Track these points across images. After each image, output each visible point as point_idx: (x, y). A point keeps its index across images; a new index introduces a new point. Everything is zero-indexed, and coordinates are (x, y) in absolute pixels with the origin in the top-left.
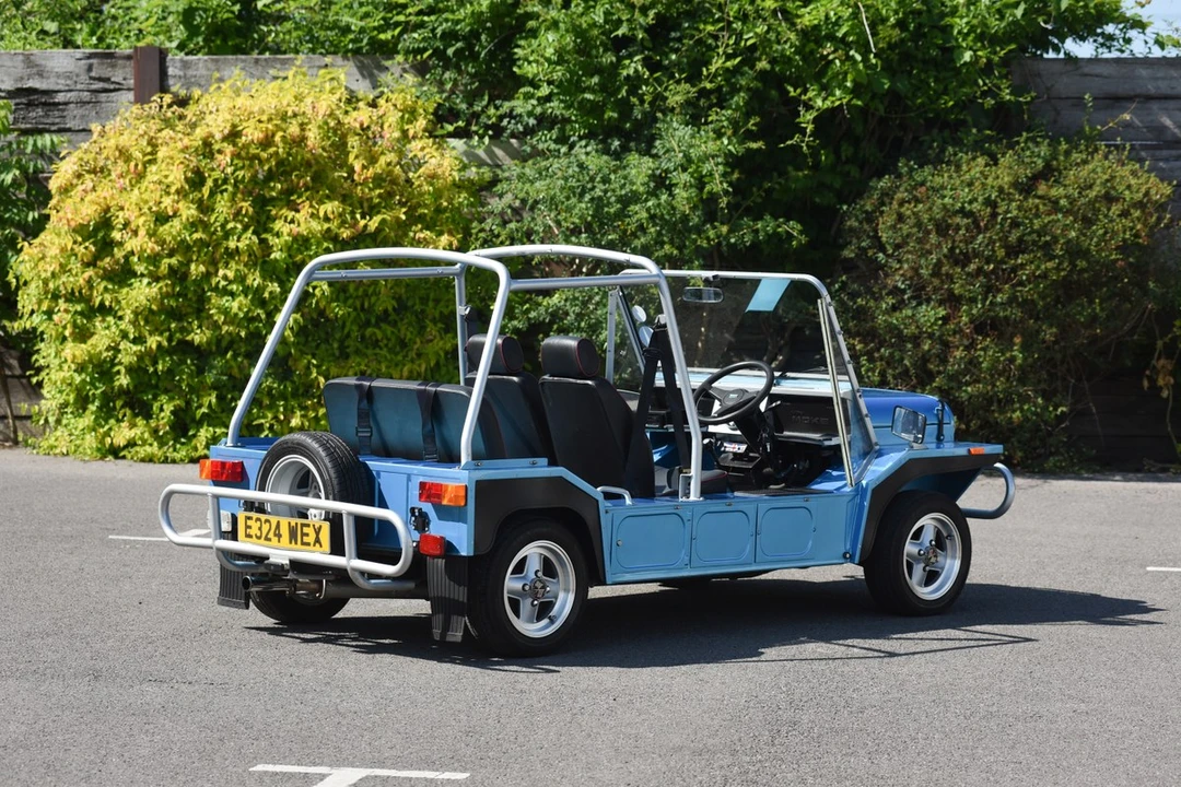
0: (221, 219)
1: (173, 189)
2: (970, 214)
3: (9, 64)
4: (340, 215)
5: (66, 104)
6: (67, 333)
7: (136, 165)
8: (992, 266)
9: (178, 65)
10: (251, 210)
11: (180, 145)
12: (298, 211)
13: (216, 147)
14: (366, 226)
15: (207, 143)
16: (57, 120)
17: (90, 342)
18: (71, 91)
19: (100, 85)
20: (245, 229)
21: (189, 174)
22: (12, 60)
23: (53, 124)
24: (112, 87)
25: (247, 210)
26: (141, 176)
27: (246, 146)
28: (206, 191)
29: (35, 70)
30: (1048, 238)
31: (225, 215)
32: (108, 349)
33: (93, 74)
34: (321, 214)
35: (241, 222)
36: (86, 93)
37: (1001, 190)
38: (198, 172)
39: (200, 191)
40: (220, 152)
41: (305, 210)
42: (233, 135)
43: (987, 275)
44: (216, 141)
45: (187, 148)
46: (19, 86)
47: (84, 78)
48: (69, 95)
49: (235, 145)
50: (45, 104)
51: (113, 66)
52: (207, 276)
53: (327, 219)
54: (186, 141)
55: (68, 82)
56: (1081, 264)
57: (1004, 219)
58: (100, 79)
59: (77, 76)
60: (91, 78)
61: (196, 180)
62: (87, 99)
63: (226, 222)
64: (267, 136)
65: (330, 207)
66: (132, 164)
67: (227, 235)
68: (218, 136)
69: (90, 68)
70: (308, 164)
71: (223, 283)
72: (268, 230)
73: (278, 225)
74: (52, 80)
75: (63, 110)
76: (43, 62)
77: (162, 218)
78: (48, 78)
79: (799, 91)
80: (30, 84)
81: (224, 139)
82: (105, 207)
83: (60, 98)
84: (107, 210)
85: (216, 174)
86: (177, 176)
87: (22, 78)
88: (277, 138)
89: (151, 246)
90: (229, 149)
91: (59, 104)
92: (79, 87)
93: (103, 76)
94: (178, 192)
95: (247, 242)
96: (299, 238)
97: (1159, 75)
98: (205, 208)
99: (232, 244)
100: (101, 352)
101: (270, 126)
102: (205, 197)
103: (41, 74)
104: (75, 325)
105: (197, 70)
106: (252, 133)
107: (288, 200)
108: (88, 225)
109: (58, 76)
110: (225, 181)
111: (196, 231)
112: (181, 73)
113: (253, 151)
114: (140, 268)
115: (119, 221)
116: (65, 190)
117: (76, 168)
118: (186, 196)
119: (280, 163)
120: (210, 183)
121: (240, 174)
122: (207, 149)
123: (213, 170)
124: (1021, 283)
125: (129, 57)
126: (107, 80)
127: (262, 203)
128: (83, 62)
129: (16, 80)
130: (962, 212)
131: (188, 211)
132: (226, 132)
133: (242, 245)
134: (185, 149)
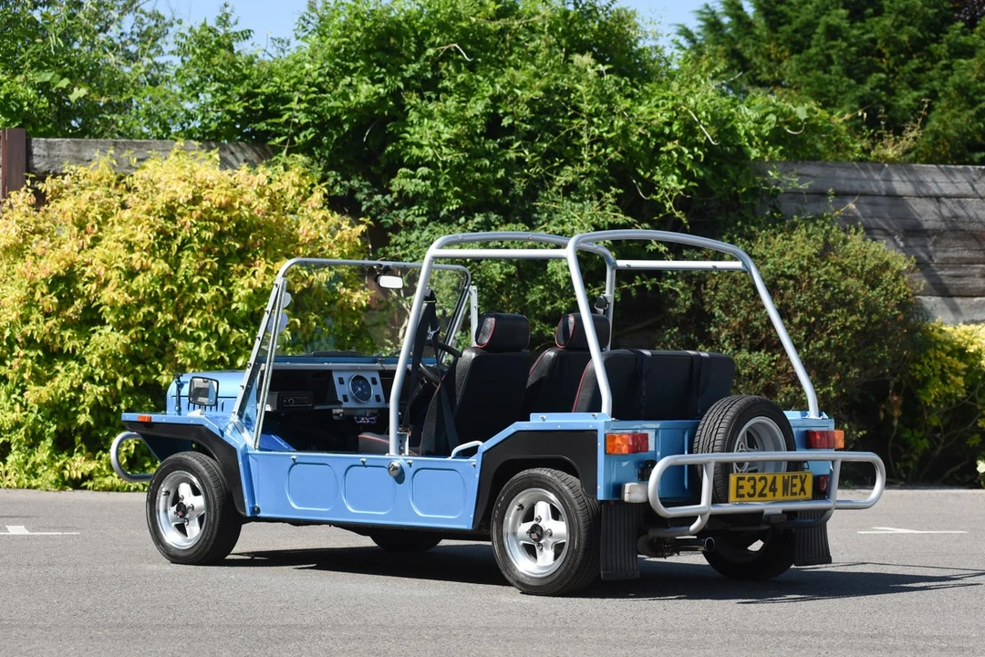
2: (791, 277)
6: (26, 376)
7: (93, 226)
8: (813, 319)
9: (43, 145)
10: (215, 265)
12: (255, 267)
13: (178, 211)
15: (170, 207)
17: (50, 384)
20: (211, 282)
25: (212, 265)
27: (208, 210)
28: (174, 248)
30: (852, 296)
32: (69, 391)
35: (206, 276)
37: (810, 259)
38: (163, 232)
40: (182, 215)
41: (261, 266)
42: (196, 200)
43: (807, 324)
44: (180, 205)
45: (149, 210)
52: (172, 324)
56: (875, 317)
57: (818, 282)
63: (192, 276)
67: (192, 289)
68: (182, 201)
71: (189, 330)
81: (188, 203)
82: (69, 263)
84: (72, 266)
85: (181, 234)
88: (237, 203)
89: (122, 298)
94: (146, 249)
95: (213, 293)
96: (257, 291)
97: (853, 176)
99: (199, 295)
100: (63, 394)
102: (174, 253)
104: (34, 370)
105: (59, 151)
106: (216, 198)
107: (243, 256)
110: (190, 239)
111: (165, 284)
112: (46, 153)
113: (215, 214)
114: (110, 318)
115: (85, 276)
118: (152, 253)
121: (204, 233)
122: (171, 213)
124: (834, 332)
130: (783, 275)
131: (159, 267)
132: (190, 197)
133: (207, 297)
134: (149, 212)
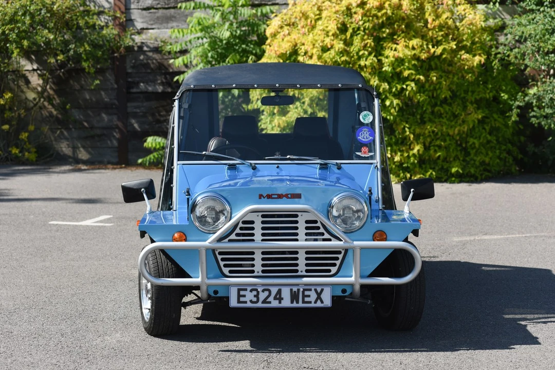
0: (356, 49)
1: (330, 34)
4: (421, 46)
7: (311, 21)
10: (373, 44)
11: (334, 10)
12: (397, 44)
13: (353, 11)
14: (435, 52)
15: (348, 9)
17: (287, 116)
20: (370, 54)
21: (339, 25)
23: (270, 1)
25: (370, 44)
26: (313, 27)
27: (369, 10)
28: (348, 34)
31: (358, 47)
34: (411, 46)
35: (367, 50)
38: (344, 24)
39: (345, 34)
40: (355, 13)
41: (402, 42)
42: (362, 4)
44: (353, 8)
45: (338, 11)
49: (363, 9)
53: (413, 48)
54: (337, 8)
61: (343, 29)
63: (360, 50)
64: (381, 4)
65: (415, 42)
66: (309, 21)
67: (359, 58)
68: (354, 5)
70: (403, 19)
72: (381, 55)
73: (387, 52)
77: (325, 49)
81: (358, 6)
82: (295, 44)
84: (296, 45)
85: (353, 26)
86: (333, 27)
88: (386, 5)
90: (360, 11)
94: (333, 35)
95: (371, 61)
96: (399, 59)
98: (348, 43)
99: (362, 63)
102: (348, 38)
106: (373, 3)
107: (392, 38)
108: (286, 53)
110: (359, 29)
111: (343, 56)
113: (373, 12)
115: (302, 52)
116: (274, 35)
117: (280, 23)
118: (337, 37)
119: (388, 18)
120: (350, 31)
121: (367, 25)
122: (349, 12)
123: (352, 23)
127: (378, 40)
131: (339, 45)
133: (368, 63)
134: (337, 12)
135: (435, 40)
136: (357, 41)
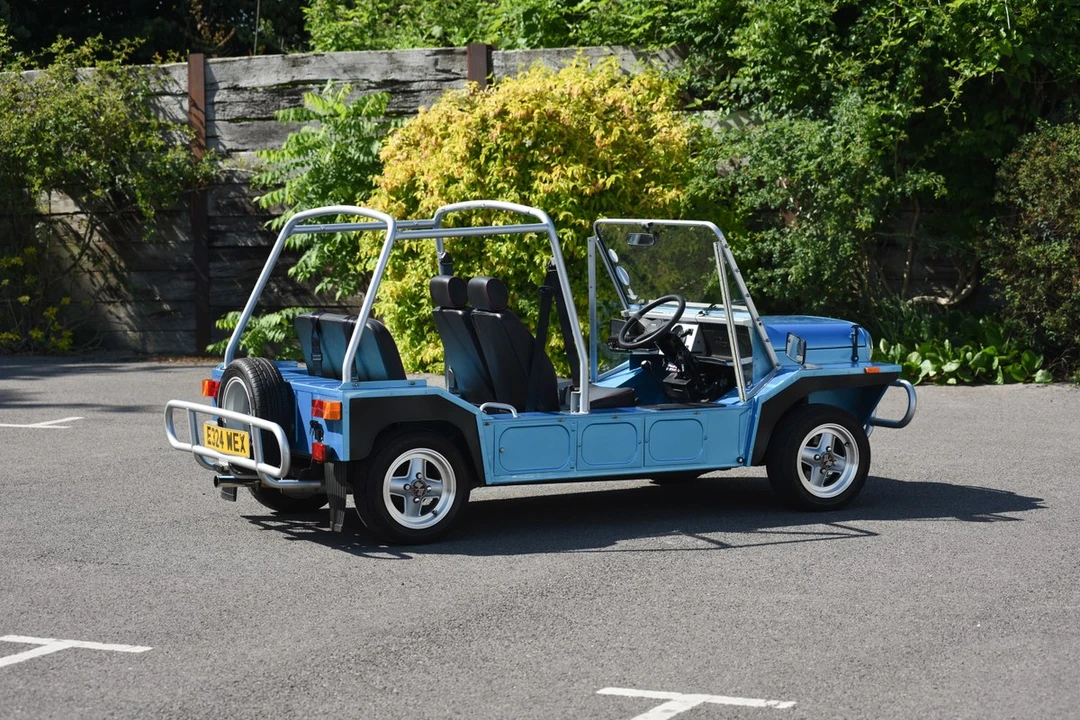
0: (493, 180)
1: (458, 158)
3: (378, 61)
4: (585, 175)
5: (419, 91)
6: (388, 273)
7: (437, 138)
9: (500, 57)
11: (464, 122)
12: (551, 173)
14: (604, 184)
15: (484, 120)
16: (413, 105)
17: (404, 280)
18: (423, 81)
19: (443, 76)
20: (512, 187)
21: (470, 145)
22: (378, 58)
23: (410, 107)
24: (452, 77)
26: (439, 148)
27: (512, 122)
28: (482, 159)
29: (396, 66)
31: (495, 177)
32: (416, 286)
33: (438, 67)
34: (569, 174)
35: (508, 182)
36: (433, 82)
38: (478, 144)
39: (478, 158)
40: (493, 126)
41: (557, 171)
42: (502, 114)
44: (490, 119)
45: (470, 124)
46: (385, 78)
47: (432, 70)
48: (421, 84)
49: (503, 121)
50: (404, 92)
51: (453, 60)
53: (573, 179)
54: (470, 119)
55: (420, 74)
58: (444, 71)
59: (427, 69)
60: (437, 70)
61: (475, 150)
62: (435, 87)
63: (498, 182)
65: (575, 170)
66: (434, 138)
68: (492, 114)
69: (436, 63)
70: (561, 135)
72: (529, 189)
73: (536, 184)
74: (409, 73)
75: (417, 96)
76: (402, 59)
77: (450, 181)
78: (406, 71)
79: (953, 63)
80: (393, 76)
81: (495, 117)
82: (411, 172)
83: (415, 87)
84: (413, 175)
86: (461, 147)
87: (387, 72)
88: (535, 115)
90: (499, 124)
91: (414, 91)
92: (428, 77)
93: (446, 68)
94: (463, 159)
95: (512, 198)
96: (553, 195)
98: (482, 172)
100: (411, 288)
101: (530, 105)
103: (400, 69)
104: (394, 267)
106: (516, 111)
108: (403, 187)
109: (413, 69)
110: (497, 151)
111: (475, 191)
112: (503, 64)
113: (518, 125)
115: (420, 183)
117: (398, 142)
119: (538, 134)
120: (485, 151)
122: (484, 124)
123: (488, 141)
125: (464, 53)
126: (448, 71)
128: (431, 57)
129: (383, 74)
131: (468, 174)
132: (497, 110)
135: (609, 166)
136: (494, 168)
